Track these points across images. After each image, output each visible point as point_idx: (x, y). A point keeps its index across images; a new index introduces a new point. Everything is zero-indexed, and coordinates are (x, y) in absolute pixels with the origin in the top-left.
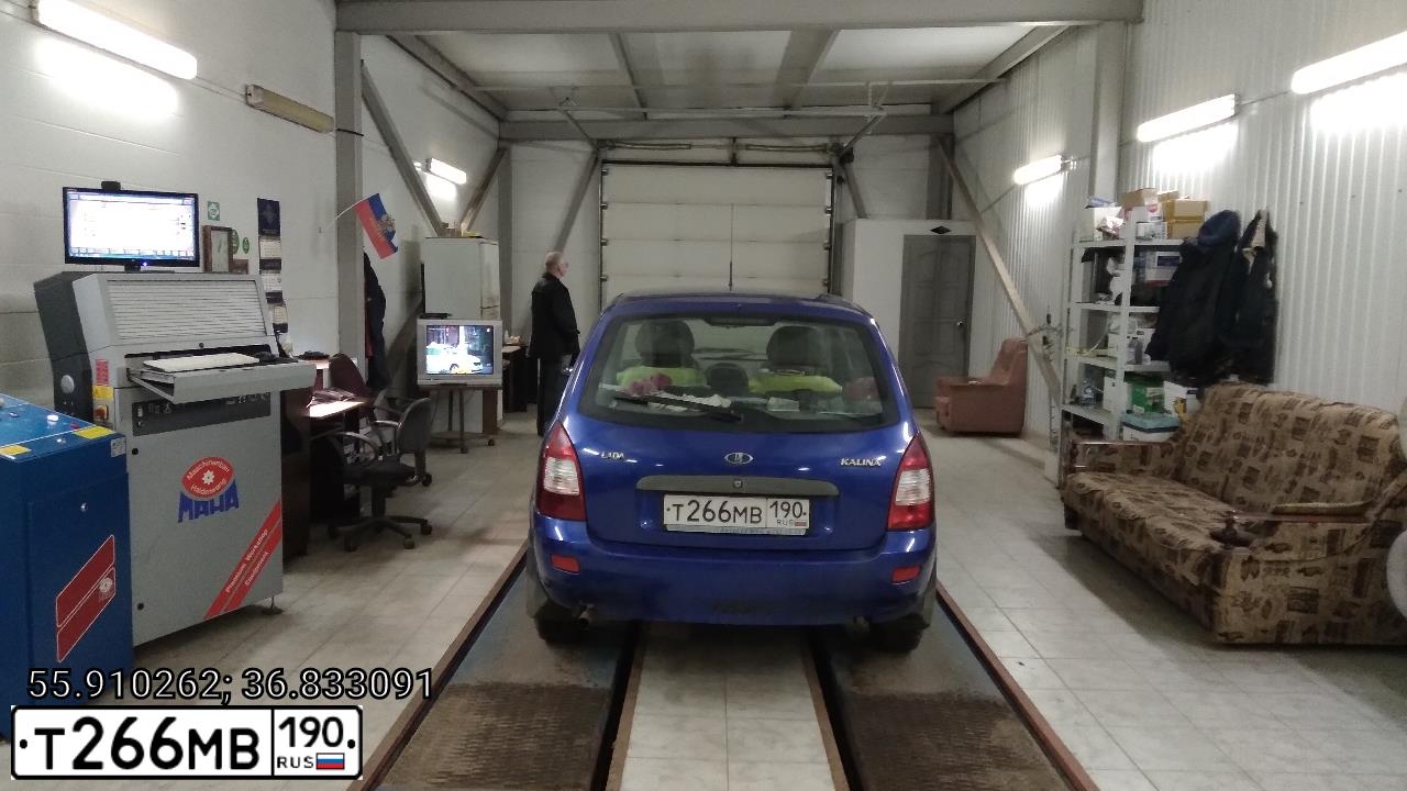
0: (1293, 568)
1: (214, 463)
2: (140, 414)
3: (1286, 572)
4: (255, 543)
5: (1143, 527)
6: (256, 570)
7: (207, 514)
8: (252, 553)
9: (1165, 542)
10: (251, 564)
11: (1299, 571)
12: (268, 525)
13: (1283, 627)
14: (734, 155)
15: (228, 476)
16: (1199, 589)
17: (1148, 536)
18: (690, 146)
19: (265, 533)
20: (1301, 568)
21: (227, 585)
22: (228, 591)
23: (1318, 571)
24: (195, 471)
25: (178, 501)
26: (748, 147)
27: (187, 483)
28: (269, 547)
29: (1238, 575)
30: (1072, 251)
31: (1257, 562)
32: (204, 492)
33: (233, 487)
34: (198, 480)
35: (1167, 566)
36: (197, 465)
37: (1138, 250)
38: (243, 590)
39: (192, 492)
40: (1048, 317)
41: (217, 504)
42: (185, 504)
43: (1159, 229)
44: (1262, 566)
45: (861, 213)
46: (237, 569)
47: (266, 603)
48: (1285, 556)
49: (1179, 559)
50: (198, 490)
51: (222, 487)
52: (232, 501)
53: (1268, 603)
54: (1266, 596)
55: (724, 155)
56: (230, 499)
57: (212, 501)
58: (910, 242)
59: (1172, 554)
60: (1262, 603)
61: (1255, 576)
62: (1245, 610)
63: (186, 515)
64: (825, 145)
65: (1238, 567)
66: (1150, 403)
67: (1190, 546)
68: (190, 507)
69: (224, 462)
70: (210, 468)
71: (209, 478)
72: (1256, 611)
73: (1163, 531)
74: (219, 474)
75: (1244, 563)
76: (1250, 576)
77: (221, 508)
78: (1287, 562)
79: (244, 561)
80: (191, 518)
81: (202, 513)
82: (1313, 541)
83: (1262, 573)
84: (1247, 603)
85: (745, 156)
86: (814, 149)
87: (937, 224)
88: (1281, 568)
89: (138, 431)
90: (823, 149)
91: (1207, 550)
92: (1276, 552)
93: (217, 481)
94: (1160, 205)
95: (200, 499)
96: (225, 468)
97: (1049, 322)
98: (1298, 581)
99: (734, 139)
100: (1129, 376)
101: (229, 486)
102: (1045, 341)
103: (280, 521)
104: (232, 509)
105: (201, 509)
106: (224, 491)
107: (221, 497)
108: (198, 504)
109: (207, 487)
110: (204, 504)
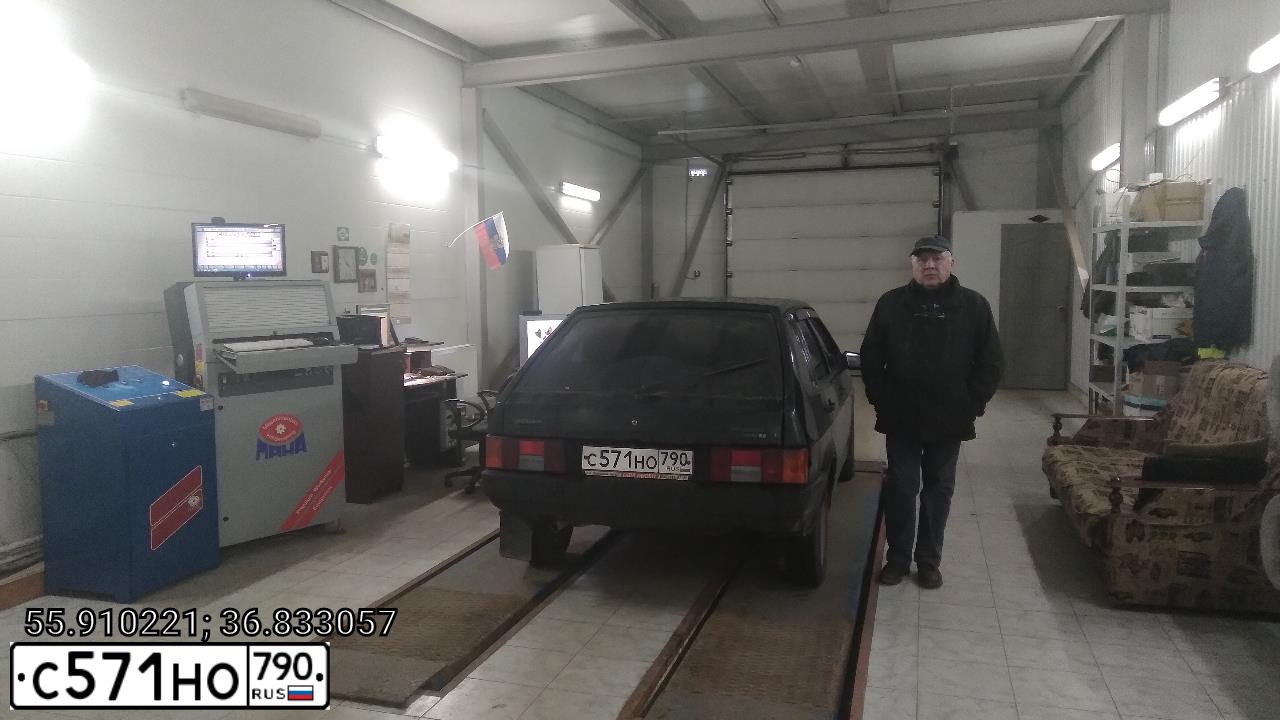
0: (1180, 533)
1: (286, 419)
2: (225, 382)
3: (1172, 537)
4: (320, 478)
5: (1071, 493)
6: (322, 499)
7: (280, 456)
8: (318, 486)
10: (318, 495)
11: (1187, 536)
12: (332, 466)
13: (1174, 590)
14: (846, 159)
15: (297, 429)
18: (804, 155)
19: (330, 472)
21: (298, 508)
22: (298, 513)
23: (1206, 537)
24: (269, 424)
25: (255, 446)
26: (857, 152)
27: (263, 432)
28: (334, 483)
29: (1123, 538)
31: (1142, 526)
32: (279, 439)
33: (302, 435)
34: (272, 430)
36: (272, 419)
38: (311, 514)
39: (268, 439)
41: (288, 448)
42: (261, 447)
44: (1147, 530)
46: (306, 498)
48: (1170, 521)
49: (1082, 523)
50: (272, 438)
51: (293, 435)
52: (301, 447)
53: (1156, 565)
54: (1153, 559)
55: (836, 160)
56: (299, 445)
57: (284, 446)
58: (1007, 229)
59: (1079, 519)
60: (1151, 565)
61: (1140, 539)
62: (1132, 572)
63: (262, 456)
64: (932, 145)
65: (1123, 529)
68: (266, 450)
69: (295, 419)
70: (284, 423)
71: (281, 429)
72: (1146, 573)
74: (289, 427)
75: (1128, 525)
76: (1135, 539)
77: (291, 451)
78: (1172, 527)
79: (311, 491)
80: (266, 457)
81: (275, 454)
82: (1200, 508)
83: (1147, 537)
84: (1135, 566)
85: (857, 159)
86: (920, 149)
87: (1034, 213)
88: (1169, 533)
89: (222, 394)
90: (931, 148)
91: (1100, 514)
92: (1159, 516)
93: (286, 432)
95: (274, 444)
96: (294, 422)
98: (1186, 546)
99: (846, 145)
101: (298, 435)
103: (343, 464)
104: (302, 452)
105: (275, 452)
106: (293, 439)
107: (292, 444)
108: (272, 448)
109: (279, 435)
110: (277, 448)
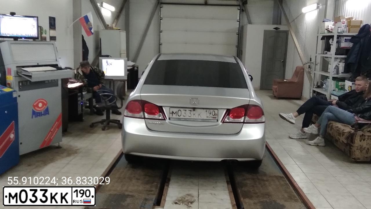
1: (42, 101)
5: (332, 126)
6: (54, 134)
7: (40, 116)
8: (53, 129)
9: (338, 130)
10: (53, 132)
12: (58, 120)
14: (206, 1)
15: (46, 105)
16: (347, 144)
17: (333, 128)
25: (32, 112)
27: (34, 106)
28: (58, 127)
30: (318, 36)
32: (39, 109)
33: (48, 108)
34: (37, 106)
35: (338, 138)
36: (37, 101)
37: (339, 37)
39: (36, 109)
40: (311, 59)
41: (43, 113)
42: (34, 113)
43: (346, 29)
45: (250, 23)
47: (57, 145)
49: (341, 135)
50: (37, 109)
51: (44, 108)
55: (202, 1)
56: (47, 112)
57: (41, 112)
58: (266, 32)
59: (339, 134)
63: (34, 116)
66: (340, 87)
67: (344, 131)
68: (35, 114)
69: (45, 100)
70: (41, 102)
71: (40, 105)
73: (338, 127)
74: (44, 104)
77: (44, 115)
80: (35, 117)
81: (38, 116)
85: (210, 2)
87: (275, 26)
91: (350, 132)
92: (370, 133)
93: (43, 106)
94: (346, 22)
96: (45, 102)
97: (311, 60)
100: (334, 79)
101: (46, 107)
102: (309, 67)
103: (61, 119)
104: (47, 115)
105: (38, 114)
106: (44, 110)
107: (44, 112)
108: (38, 113)
109: (40, 108)
110: (39, 113)
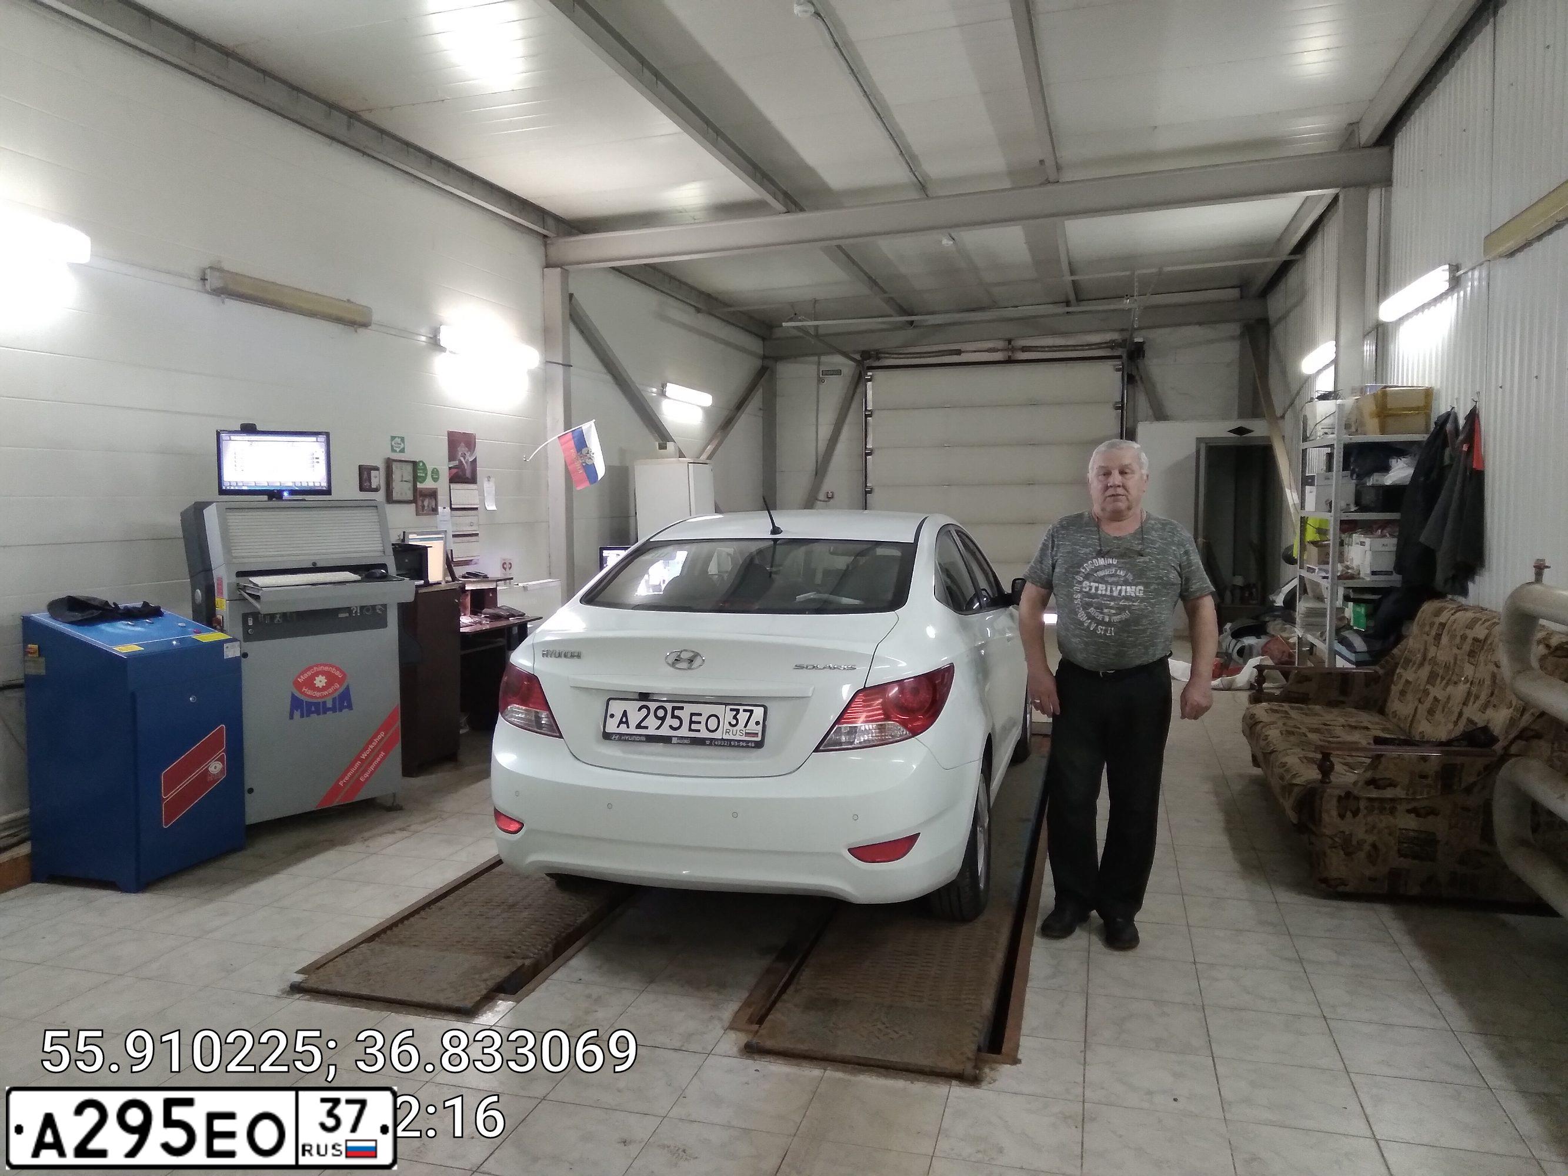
0: (1402, 808)
1: (326, 669)
2: (250, 623)
3: (1393, 811)
4: (371, 742)
7: (319, 714)
9: (1281, 777)
11: (1409, 811)
12: (386, 726)
13: (1395, 875)
14: (1010, 354)
15: (341, 681)
16: (1300, 828)
17: (1274, 770)
19: (382, 734)
20: (1409, 807)
21: (342, 778)
22: (341, 783)
23: (1432, 812)
24: (306, 676)
25: (288, 701)
27: (297, 685)
29: (1334, 813)
31: (1357, 798)
32: (318, 694)
33: (347, 689)
34: (310, 683)
36: (307, 670)
38: (357, 785)
39: (303, 693)
41: (329, 705)
42: (296, 704)
44: (1362, 804)
45: (1160, 415)
46: (352, 765)
47: (385, 796)
48: (1389, 793)
49: (1287, 795)
50: (309, 692)
51: (336, 690)
52: (345, 704)
53: (1374, 846)
54: (1371, 838)
55: (999, 355)
56: (344, 701)
57: (324, 703)
58: (1204, 445)
59: (1283, 791)
60: (1367, 847)
61: (1355, 813)
62: (1348, 854)
63: (297, 714)
64: (1113, 341)
65: (1334, 802)
68: (301, 707)
70: (323, 673)
71: (320, 681)
72: (1362, 855)
74: (331, 679)
75: (1340, 799)
76: (1349, 814)
77: (334, 709)
78: (1392, 800)
79: (358, 758)
80: (302, 716)
81: (313, 712)
82: (1424, 777)
83: (1363, 812)
84: (1348, 847)
86: (1098, 346)
88: (1388, 806)
89: (248, 638)
92: (1378, 787)
93: (329, 684)
95: (310, 700)
96: (338, 673)
98: (1409, 823)
99: (1009, 341)
101: (341, 690)
103: (398, 724)
104: (345, 711)
105: (313, 709)
106: (336, 694)
107: (334, 700)
108: (309, 704)
109: (318, 689)
110: (317, 704)
